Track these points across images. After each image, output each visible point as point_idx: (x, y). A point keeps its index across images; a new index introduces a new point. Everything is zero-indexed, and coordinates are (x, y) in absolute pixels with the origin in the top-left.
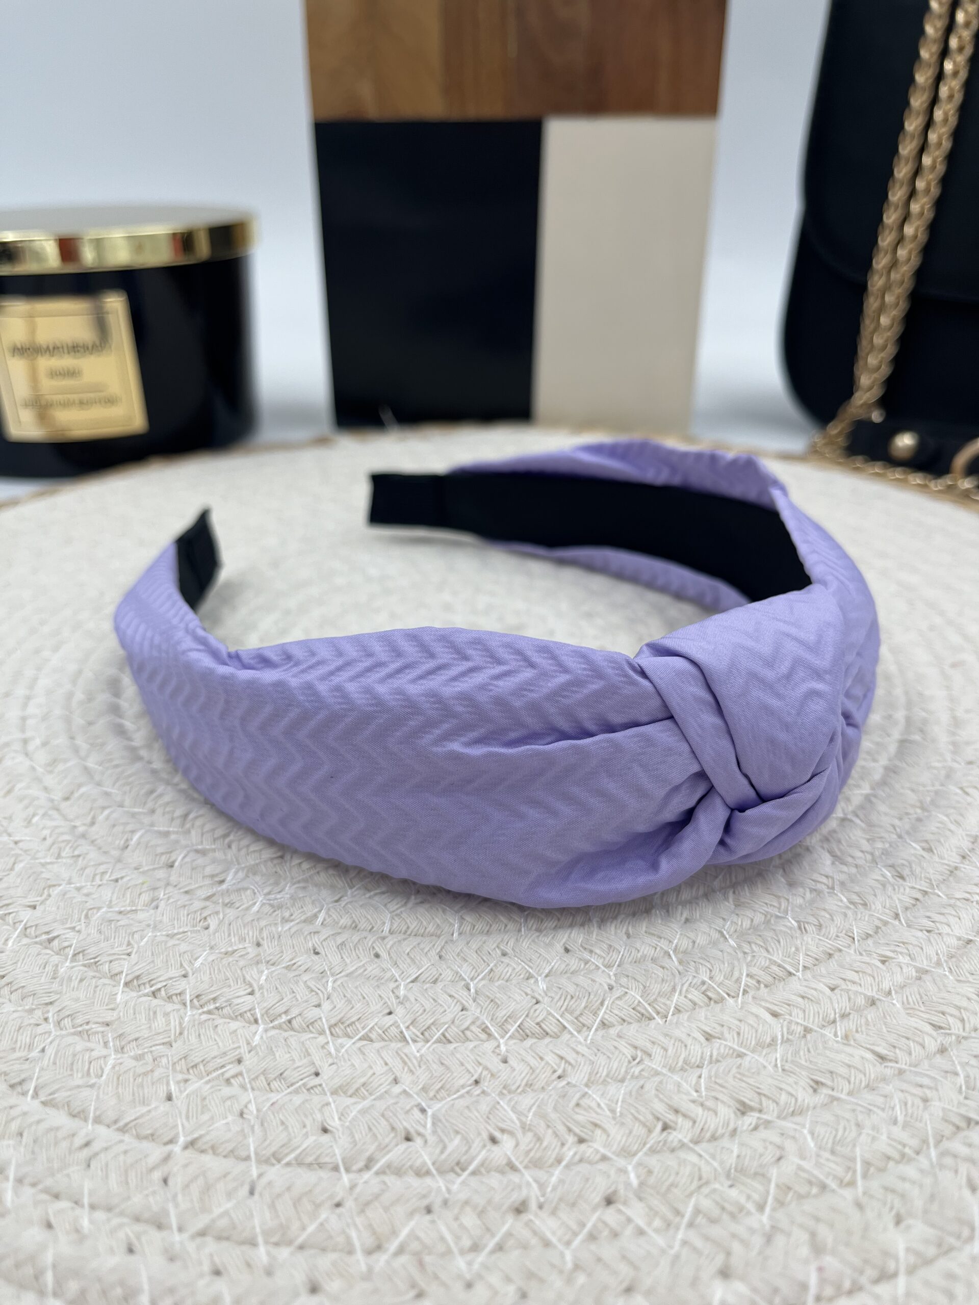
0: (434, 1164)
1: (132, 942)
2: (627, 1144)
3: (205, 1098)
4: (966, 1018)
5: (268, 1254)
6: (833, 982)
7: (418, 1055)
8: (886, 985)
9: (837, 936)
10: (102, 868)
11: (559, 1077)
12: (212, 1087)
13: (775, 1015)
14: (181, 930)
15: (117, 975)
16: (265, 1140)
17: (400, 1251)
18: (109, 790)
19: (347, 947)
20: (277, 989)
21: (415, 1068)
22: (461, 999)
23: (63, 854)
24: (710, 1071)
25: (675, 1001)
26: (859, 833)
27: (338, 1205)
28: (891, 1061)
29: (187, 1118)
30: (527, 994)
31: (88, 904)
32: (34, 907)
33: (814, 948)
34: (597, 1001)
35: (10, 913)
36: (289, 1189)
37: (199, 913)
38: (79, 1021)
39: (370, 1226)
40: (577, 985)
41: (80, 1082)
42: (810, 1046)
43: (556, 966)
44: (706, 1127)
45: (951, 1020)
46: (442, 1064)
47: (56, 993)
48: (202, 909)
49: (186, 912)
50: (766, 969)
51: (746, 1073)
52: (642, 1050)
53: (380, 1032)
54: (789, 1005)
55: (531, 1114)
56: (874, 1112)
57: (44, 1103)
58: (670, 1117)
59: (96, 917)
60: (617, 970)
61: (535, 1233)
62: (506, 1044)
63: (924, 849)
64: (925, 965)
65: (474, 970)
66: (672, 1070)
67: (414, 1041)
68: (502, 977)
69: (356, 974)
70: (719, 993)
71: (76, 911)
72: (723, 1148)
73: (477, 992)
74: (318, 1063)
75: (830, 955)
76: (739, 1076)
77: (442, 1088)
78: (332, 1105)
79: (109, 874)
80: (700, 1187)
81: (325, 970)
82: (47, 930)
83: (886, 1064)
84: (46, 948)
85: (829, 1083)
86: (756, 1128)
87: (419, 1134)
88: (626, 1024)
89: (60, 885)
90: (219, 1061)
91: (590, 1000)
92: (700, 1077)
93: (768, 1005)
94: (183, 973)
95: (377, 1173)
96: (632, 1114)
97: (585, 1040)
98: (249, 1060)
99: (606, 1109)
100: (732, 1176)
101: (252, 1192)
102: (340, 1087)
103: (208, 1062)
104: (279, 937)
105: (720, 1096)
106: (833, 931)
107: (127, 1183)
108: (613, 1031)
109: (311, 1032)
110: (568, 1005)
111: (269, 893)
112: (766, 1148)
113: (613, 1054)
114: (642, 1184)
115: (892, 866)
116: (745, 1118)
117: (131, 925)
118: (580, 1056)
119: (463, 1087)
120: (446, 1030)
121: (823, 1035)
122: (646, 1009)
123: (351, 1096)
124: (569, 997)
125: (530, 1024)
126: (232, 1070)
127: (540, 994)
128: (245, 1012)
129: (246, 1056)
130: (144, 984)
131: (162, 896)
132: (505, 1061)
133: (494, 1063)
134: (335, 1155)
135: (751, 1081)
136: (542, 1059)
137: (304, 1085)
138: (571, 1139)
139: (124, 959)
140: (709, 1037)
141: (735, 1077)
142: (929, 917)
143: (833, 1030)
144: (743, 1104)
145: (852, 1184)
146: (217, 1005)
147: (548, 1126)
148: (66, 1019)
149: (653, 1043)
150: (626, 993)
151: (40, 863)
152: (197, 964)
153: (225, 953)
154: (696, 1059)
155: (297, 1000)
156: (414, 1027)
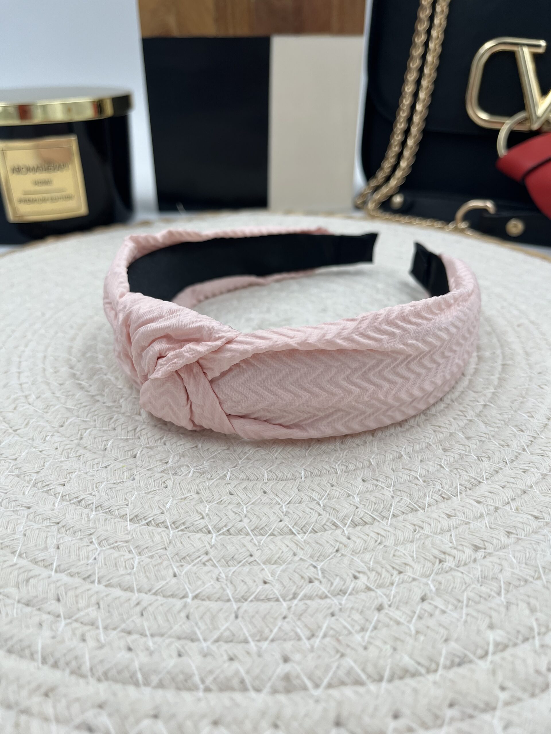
0: (329, 592)
1: (127, 498)
2: (424, 571)
3: (195, 573)
5: (256, 646)
6: (503, 484)
7: (303, 540)
8: (529, 483)
9: (499, 462)
10: (96, 461)
11: (379, 544)
12: (198, 567)
13: (479, 502)
14: (152, 490)
15: (123, 516)
16: (236, 590)
17: (325, 636)
18: (84, 419)
19: (248, 489)
20: (217, 514)
21: (303, 546)
22: (317, 510)
23: (70, 455)
24: (455, 532)
25: (427, 501)
26: (495, 411)
27: (285, 618)
28: (541, 519)
29: (190, 583)
30: (351, 504)
31: (95, 481)
32: (64, 485)
33: (489, 469)
34: (388, 504)
35: (51, 489)
36: (257, 612)
37: (160, 479)
38: (111, 542)
39: (306, 626)
40: (376, 497)
41: (123, 572)
42: (501, 515)
43: (361, 489)
44: (461, 559)
46: (317, 543)
47: (93, 528)
48: (161, 477)
49: (152, 480)
50: (468, 481)
51: (474, 531)
52: (418, 526)
53: (279, 531)
54: (485, 497)
55: (371, 563)
57: (106, 586)
58: (442, 556)
59: (102, 487)
60: (393, 488)
61: (391, 619)
62: (347, 530)
63: (529, 417)
64: (545, 472)
65: (319, 495)
66: (435, 533)
67: (299, 534)
68: (335, 497)
69: (257, 502)
70: (448, 495)
71: (90, 485)
72: (473, 568)
73: (324, 506)
74: (251, 550)
75: (497, 472)
76: (471, 533)
77: (320, 555)
78: (266, 569)
79: (101, 463)
80: (466, 588)
81: (239, 502)
82: (76, 496)
83: (539, 521)
84: (78, 506)
85: (514, 532)
86: (485, 557)
87: (316, 579)
88: (405, 514)
89: (75, 472)
90: (197, 554)
91: (385, 504)
92: (451, 535)
93: (474, 498)
94: (161, 511)
95: (301, 600)
96: (423, 557)
97: (387, 524)
98: (212, 553)
99: (408, 556)
100: (480, 581)
101: (237, 617)
102: (267, 560)
103: (191, 555)
104: (209, 488)
105: (463, 543)
106: (496, 459)
107: (168, 621)
108: (400, 518)
109: (242, 535)
110: (374, 508)
111: (196, 466)
112: (494, 566)
113: (404, 529)
114: (437, 590)
115: (516, 426)
116: (478, 553)
117: (124, 489)
118: (387, 532)
119: (331, 553)
120: (314, 526)
121: (506, 510)
122: (414, 506)
123: (273, 564)
124: (373, 504)
125: (357, 519)
126: (205, 558)
127: (357, 504)
128: (202, 528)
129: (210, 551)
130: (141, 519)
131: (135, 473)
132: (349, 538)
133: (344, 540)
134: (275, 594)
135: (477, 535)
136: (368, 535)
137: (247, 561)
138: (395, 573)
139: (125, 508)
140: (449, 516)
141: (468, 534)
142: (541, 449)
143: (509, 507)
144: (476, 546)
145: (539, 578)
146: (186, 526)
147: (382, 567)
148: (103, 542)
149: (423, 522)
150: (402, 499)
151: (58, 461)
152: (168, 506)
153: (182, 499)
154: (446, 528)
155: (230, 519)
156: (296, 526)
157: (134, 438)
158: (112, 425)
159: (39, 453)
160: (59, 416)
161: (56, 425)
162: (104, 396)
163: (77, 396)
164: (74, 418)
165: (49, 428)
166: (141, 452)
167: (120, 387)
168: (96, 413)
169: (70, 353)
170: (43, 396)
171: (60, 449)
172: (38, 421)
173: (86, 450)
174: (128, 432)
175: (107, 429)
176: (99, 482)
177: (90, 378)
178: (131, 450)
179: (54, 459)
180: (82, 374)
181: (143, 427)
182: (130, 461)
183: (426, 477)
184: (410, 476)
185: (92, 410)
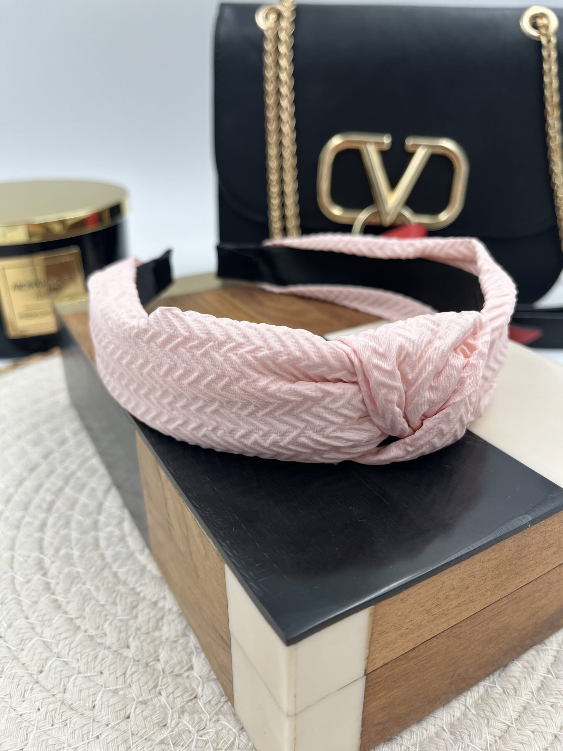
10: (85, 729)
18: (65, 660)
23: (55, 721)
79: (91, 733)
157: (124, 686)
158: (98, 668)
159: (20, 719)
160: (36, 657)
161: (34, 670)
162: (85, 618)
163: (54, 621)
164: (54, 659)
165: (26, 679)
166: (135, 710)
167: (102, 602)
168: (79, 649)
169: (41, 549)
170: (15, 624)
171: (43, 711)
173: (72, 709)
174: (117, 678)
175: (93, 674)
177: (67, 591)
178: (123, 709)
179: (38, 728)
180: (58, 584)
181: (134, 669)
182: (124, 726)
183: (452, 725)
184: (435, 726)
185: (74, 645)
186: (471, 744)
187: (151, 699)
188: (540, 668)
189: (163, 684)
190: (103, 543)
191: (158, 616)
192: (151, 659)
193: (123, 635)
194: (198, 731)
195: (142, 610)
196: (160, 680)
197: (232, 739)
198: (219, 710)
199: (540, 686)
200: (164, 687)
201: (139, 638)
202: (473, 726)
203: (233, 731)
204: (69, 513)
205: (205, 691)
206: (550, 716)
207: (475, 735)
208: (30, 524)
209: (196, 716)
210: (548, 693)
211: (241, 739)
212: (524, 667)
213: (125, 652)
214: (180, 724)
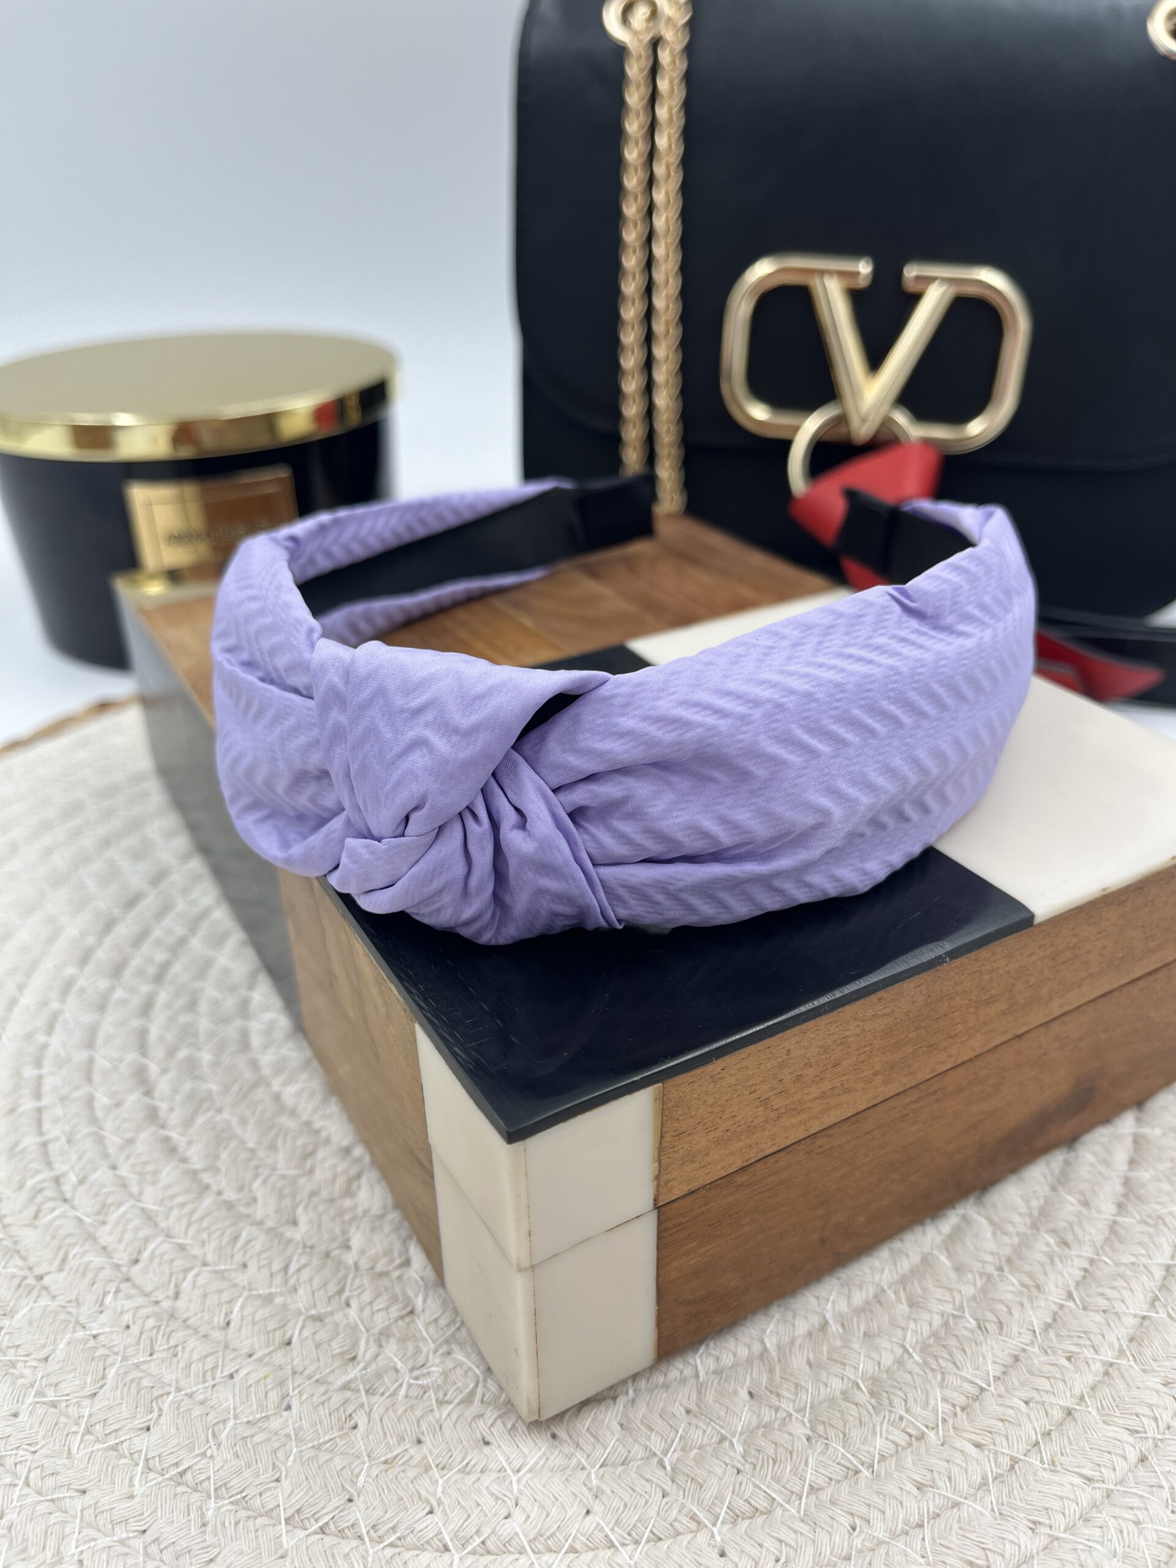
1: (277, 1463)
4: (1158, 1416)
6: (1026, 1395)
7: (632, 1562)
8: (1077, 1391)
9: (1020, 1334)
10: (210, 1362)
13: (978, 1446)
14: (327, 1438)
15: (273, 1510)
18: (180, 1241)
19: (521, 1432)
20: (459, 1502)
22: (659, 1482)
23: (157, 1348)
24: (932, 1530)
25: (877, 1447)
28: (1097, 1481)
30: (726, 1464)
31: (210, 1417)
32: (148, 1429)
34: (800, 1462)
35: (122, 1442)
37: (341, 1408)
40: (776, 1444)
42: (1022, 1480)
43: (747, 1421)
45: (1145, 1421)
48: (344, 1404)
49: (326, 1411)
50: (959, 1389)
51: (968, 1528)
52: (859, 1517)
53: (584, 1540)
56: (1095, 1549)
59: (225, 1435)
60: (810, 1415)
62: (720, 1534)
63: (1080, 1204)
64: (1109, 1356)
65: (663, 1441)
66: (894, 1536)
67: (623, 1545)
68: (694, 1445)
69: (539, 1466)
70: (918, 1429)
71: (199, 1430)
73: (672, 1469)
75: (1017, 1359)
76: (962, 1532)
79: (220, 1369)
81: (503, 1467)
82: (175, 1461)
83: (1093, 1487)
84: (179, 1484)
85: (1046, 1521)
88: (833, 1483)
89: (169, 1393)
91: (793, 1461)
92: (923, 1539)
93: (970, 1435)
94: (347, 1497)
97: (799, 1512)
104: (441, 1428)
106: (1014, 1327)
108: (825, 1496)
109: (512, 1553)
110: (772, 1472)
113: (831, 1526)
115: (1054, 1231)
117: (269, 1439)
118: (798, 1535)
120: (653, 1526)
121: (1030, 1464)
122: (850, 1462)
124: (771, 1461)
125: (739, 1503)
127: (739, 1461)
128: (432, 1539)
130: (308, 1518)
131: (291, 1390)
132: (722, 1554)
133: (713, 1560)
135: (975, 1536)
136: (760, 1545)
139: (275, 1488)
140: (921, 1487)
141: (958, 1534)
142: (1101, 1293)
143: (1039, 1456)
146: (398, 1534)
149: (869, 1505)
150: (827, 1444)
152: (361, 1481)
153: (386, 1462)
154: (915, 1519)
155: (486, 1516)
156: (618, 1527)
157: (284, 1289)
158: (238, 1258)
159: (92, 1343)
160: (128, 1236)
161: (122, 1257)
162: (218, 1170)
163: (164, 1174)
164: (160, 1239)
165: (108, 1272)
166: (301, 1331)
167: (251, 1145)
168: (205, 1224)
169: (142, 1046)
170: (93, 1178)
171: (135, 1329)
172: (84, 1253)
173: (188, 1327)
174: (272, 1275)
175: (229, 1267)
176: (219, 1422)
177: (188, 1122)
178: (280, 1328)
179: (125, 1358)
180: (172, 1109)
181: (303, 1261)
182: (279, 1358)
183: (874, 1380)
184: (843, 1379)
185: (196, 1216)
186: (907, 1416)
187: (332, 1313)
188: (1053, 1288)
189: (354, 1287)
190: (256, 1041)
191: (353, 1172)
192: (334, 1245)
193: (287, 1202)
194: (412, 1370)
195: (324, 1160)
196: (349, 1281)
197: (472, 1385)
198: (453, 1335)
199: (1049, 1320)
200: (355, 1293)
201: (315, 1208)
202: (912, 1383)
203: (475, 1372)
204: (197, 984)
205: (429, 1302)
206: (1063, 1375)
207: (915, 1400)
208: (123, 1002)
209: (411, 1346)
210: (1062, 1334)
211: (489, 1386)
212: (1023, 1285)
213: (289, 1233)
214: (381, 1357)
